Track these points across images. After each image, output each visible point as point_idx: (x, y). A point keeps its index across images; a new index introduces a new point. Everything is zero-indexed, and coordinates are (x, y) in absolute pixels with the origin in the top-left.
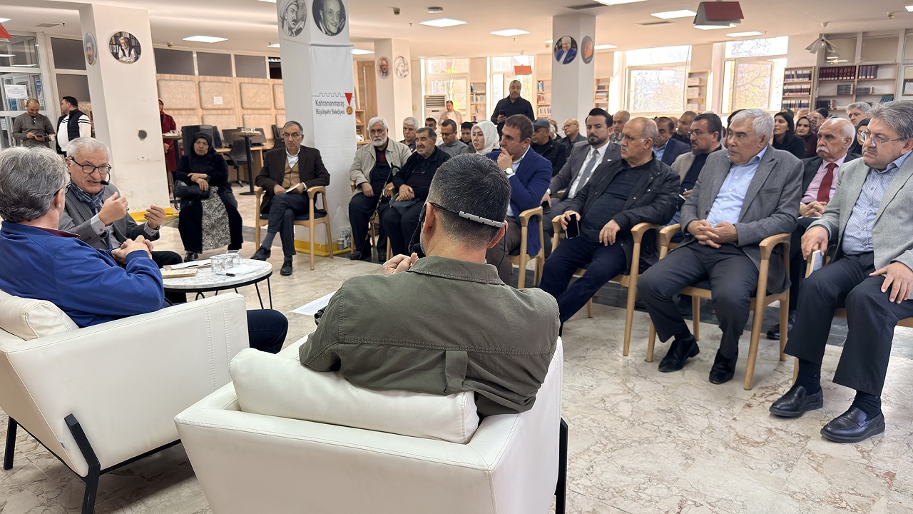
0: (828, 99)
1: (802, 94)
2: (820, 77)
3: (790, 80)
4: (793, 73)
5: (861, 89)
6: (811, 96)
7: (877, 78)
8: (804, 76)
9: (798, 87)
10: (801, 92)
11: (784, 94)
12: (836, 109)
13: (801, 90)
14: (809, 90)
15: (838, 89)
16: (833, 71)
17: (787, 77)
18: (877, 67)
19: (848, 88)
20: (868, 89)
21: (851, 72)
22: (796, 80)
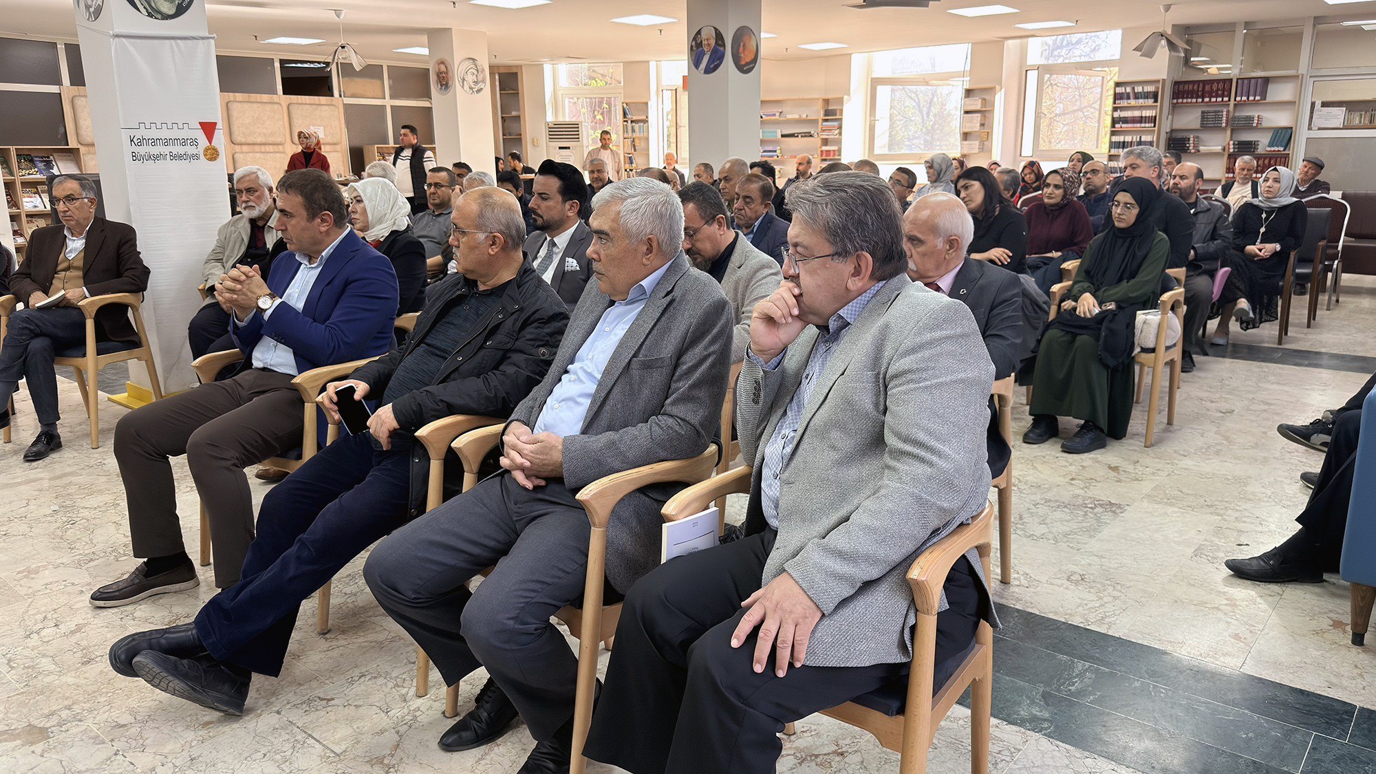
0: (1184, 135)
1: (1143, 125)
2: (1173, 98)
3: (1124, 103)
4: (1129, 90)
5: (1239, 118)
6: (1156, 128)
7: (1269, 99)
8: (1146, 95)
9: (1137, 113)
10: (1141, 122)
11: (1113, 126)
12: (1199, 151)
13: (1141, 120)
14: (1153, 120)
15: (1203, 117)
16: (1196, 87)
17: (1117, 97)
18: (1267, 80)
19: (1218, 116)
20: (1251, 118)
21: (1223, 90)
22: (1133, 102)
